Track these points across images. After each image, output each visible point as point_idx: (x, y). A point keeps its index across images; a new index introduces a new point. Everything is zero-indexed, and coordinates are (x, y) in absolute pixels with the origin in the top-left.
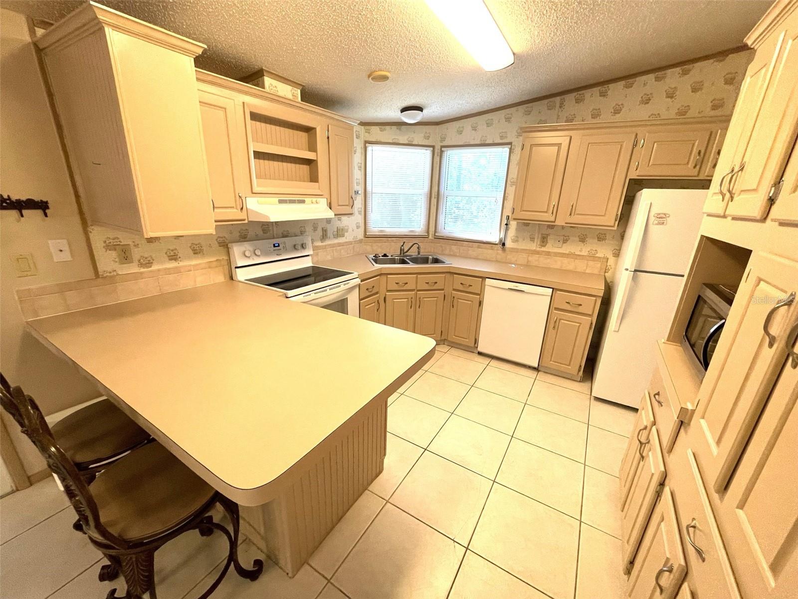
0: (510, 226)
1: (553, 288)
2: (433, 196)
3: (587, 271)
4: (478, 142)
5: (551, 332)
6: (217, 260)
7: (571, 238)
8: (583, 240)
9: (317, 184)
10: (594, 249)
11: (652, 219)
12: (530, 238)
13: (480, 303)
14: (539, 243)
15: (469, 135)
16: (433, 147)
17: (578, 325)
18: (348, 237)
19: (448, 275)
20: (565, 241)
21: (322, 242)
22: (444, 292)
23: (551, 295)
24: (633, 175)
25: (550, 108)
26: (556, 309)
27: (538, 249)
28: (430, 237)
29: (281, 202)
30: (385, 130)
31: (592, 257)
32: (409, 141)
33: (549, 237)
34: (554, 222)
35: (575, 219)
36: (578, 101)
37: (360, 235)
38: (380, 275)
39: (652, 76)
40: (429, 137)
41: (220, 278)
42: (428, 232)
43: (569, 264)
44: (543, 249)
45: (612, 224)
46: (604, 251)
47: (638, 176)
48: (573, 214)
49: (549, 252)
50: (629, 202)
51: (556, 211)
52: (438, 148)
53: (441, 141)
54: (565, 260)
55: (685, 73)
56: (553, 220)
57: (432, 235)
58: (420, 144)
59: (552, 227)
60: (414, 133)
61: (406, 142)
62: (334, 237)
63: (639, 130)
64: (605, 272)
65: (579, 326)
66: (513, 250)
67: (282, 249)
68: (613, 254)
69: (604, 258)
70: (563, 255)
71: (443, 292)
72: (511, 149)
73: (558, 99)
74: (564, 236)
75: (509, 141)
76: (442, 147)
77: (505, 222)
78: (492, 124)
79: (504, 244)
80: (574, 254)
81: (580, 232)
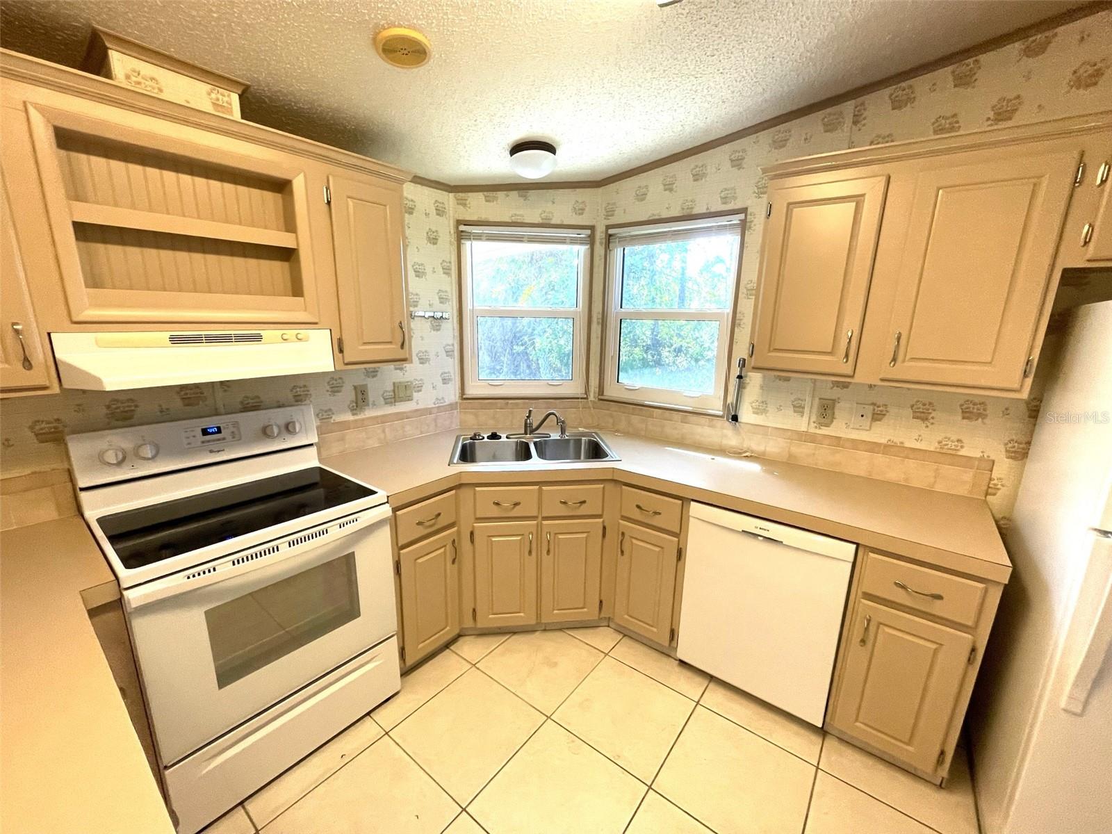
0: (747, 380)
1: (858, 545)
2: (595, 319)
3: (939, 488)
4: (677, 213)
5: (856, 656)
6: (33, 473)
7: (893, 410)
8: (923, 413)
9: (302, 299)
10: (954, 438)
12: (794, 406)
13: (680, 554)
14: (814, 418)
15: (658, 201)
16: (592, 228)
17: (934, 646)
18: (423, 400)
19: (609, 486)
20: (877, 416)
21: (353, 415)
22: (603, 522)
23: (852, 559)
24: (1075, 258)
25: (830, 128)
26: (868, 596)
27: (812, 430)
28: (591, 398)
29: (175, 340)
30: (495, 198)
31: (950, 456)
32: (542, 219)
33: (837, 405)
34: (852, 377)
35: (907, 370)
36: (897, 105)
37: (451, 394)
38: (459, 487)
40: (583, 209)
41: (46, 512)
42: (586, 388)
43: (889, 468)
44: (824, 431)
45: (1016, 386)
47: (1088, 261)
48: (900, 358)
49: (839, 438)
51: (853, 352)
53: (607, 217)
54: (880, 459)
56: (849, 371)
57: (594, 393)
58: (565, 223)
60: (554, 203)
61: (538, 220)
62: (386, 403)
63: (1090, 141)
64: (987, 494)
65: (936, 651)
66: (757, 429)
67: (229, 438)
68: (1007, 451)
69: (981, 459)
70: (873, 447)
71: (601, 520)
73: (849, 107)
74: (874, 404)
75: (738, 205)
76: (608, 227)
77: (736, 371)
78: (704, 175)
79: (735, 417)
80: (901, 447)
81: (916, 398)
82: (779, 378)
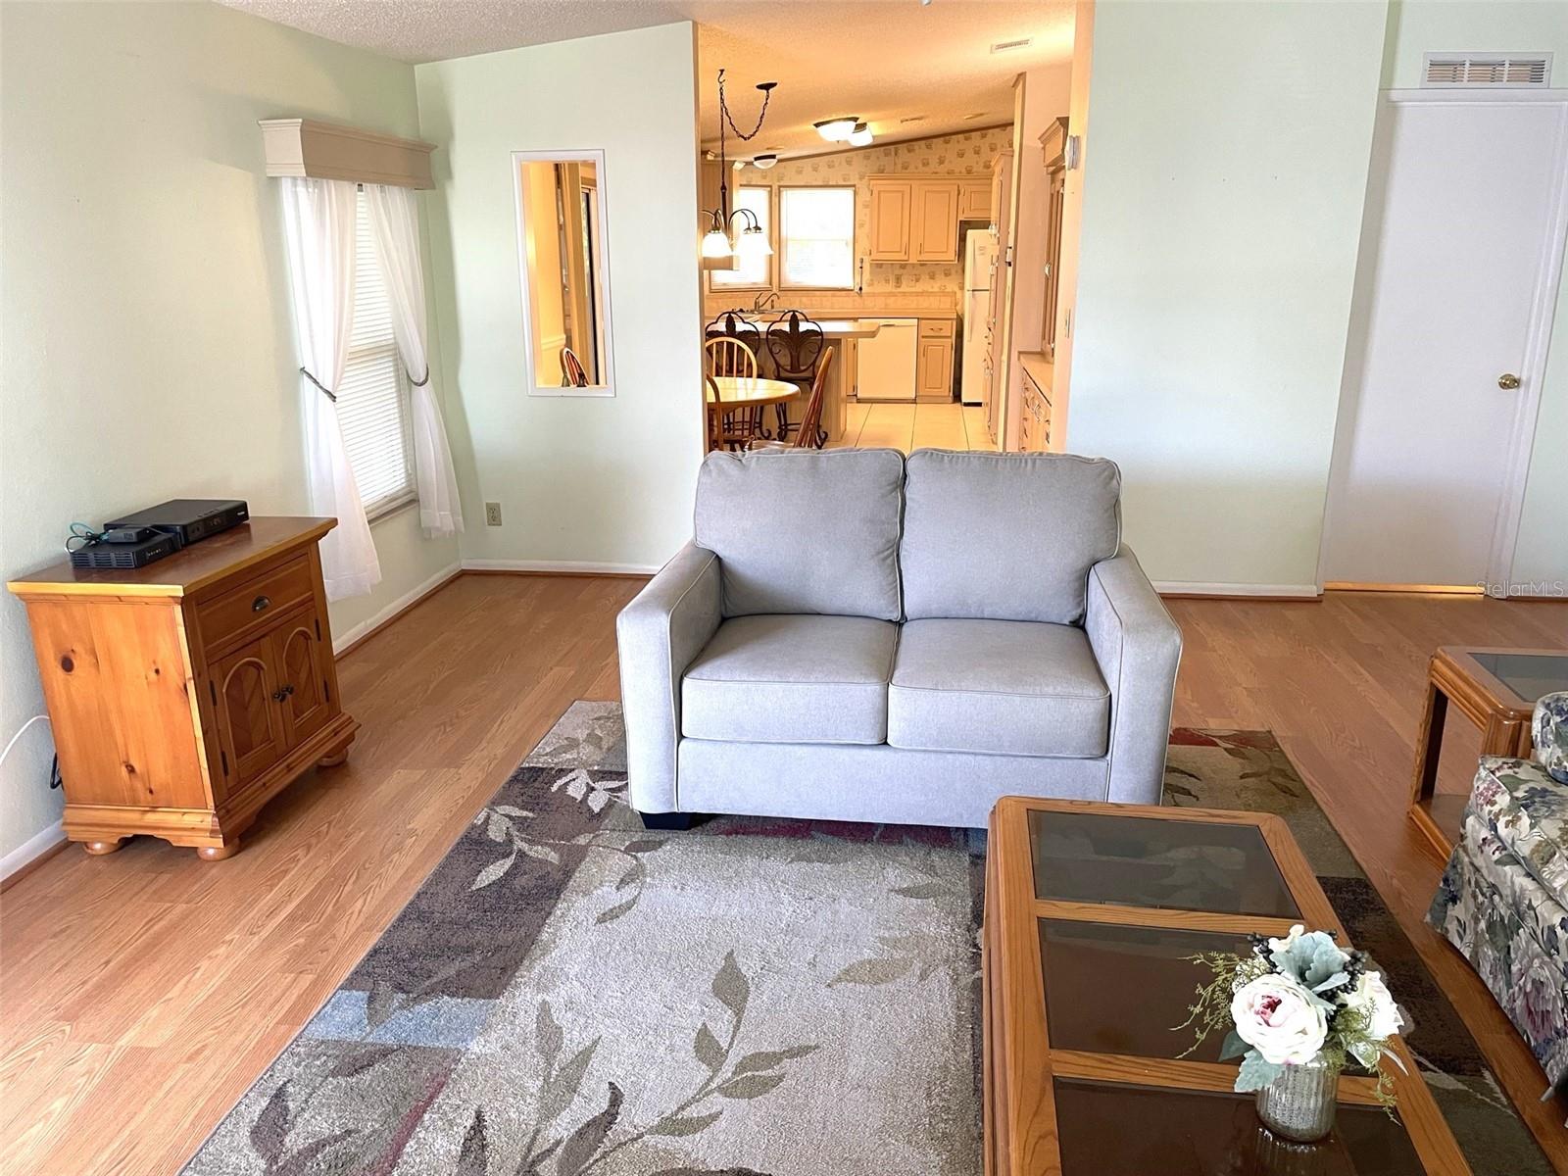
0: (864, 269)
1: (918, 318)
2: (774, 241)
3: (941, 305)
4: (821, 183)
5: (922, 360)
7: (923, 277)
8: (932, 277)
10: (943, 285)
11: (974, 251)
12: (885, 280)
14: (894, 284)
15: (808, 177)
16: (771, 186)
17: (942, 347)
20: (917, 281)
23: (917, 324)
24: (961, 218)
25: (886, 155)
26: (923, 337)
27: (894, 290)
28: (775, 289)
31: (944, 293)
33: (902, 277)
34: (907, 261)
35: (924, 256)
39: (961, 136)
42: (771, 284)
44: (899, 290)
45: (954, 259)
46: (952, 286)
47: (964, 220)
48: (922, 252)
49: (904, 292)
50: (963, 239)
51: (907, 251)
52: (775, 188)
53: (779, 181)
54: (921, 299)
56: (905, 259)
57: (778, 286)
59: (903, 267)
63: (960, 183)
64: (954, 304)
65: (943, 349)
66: (869, 295)
68: (958, 287)
69: (952, 292)
70: (918, 294)
72: (855, 191)
73: (892, 147)
74: (915, 274)
75: (852, 183)
76: (780, 187)
77: (858, 264)
78: (832, 166)
79: (861, 289)
80: (927, 292)
81: (928, 269)
82: (878, 265)
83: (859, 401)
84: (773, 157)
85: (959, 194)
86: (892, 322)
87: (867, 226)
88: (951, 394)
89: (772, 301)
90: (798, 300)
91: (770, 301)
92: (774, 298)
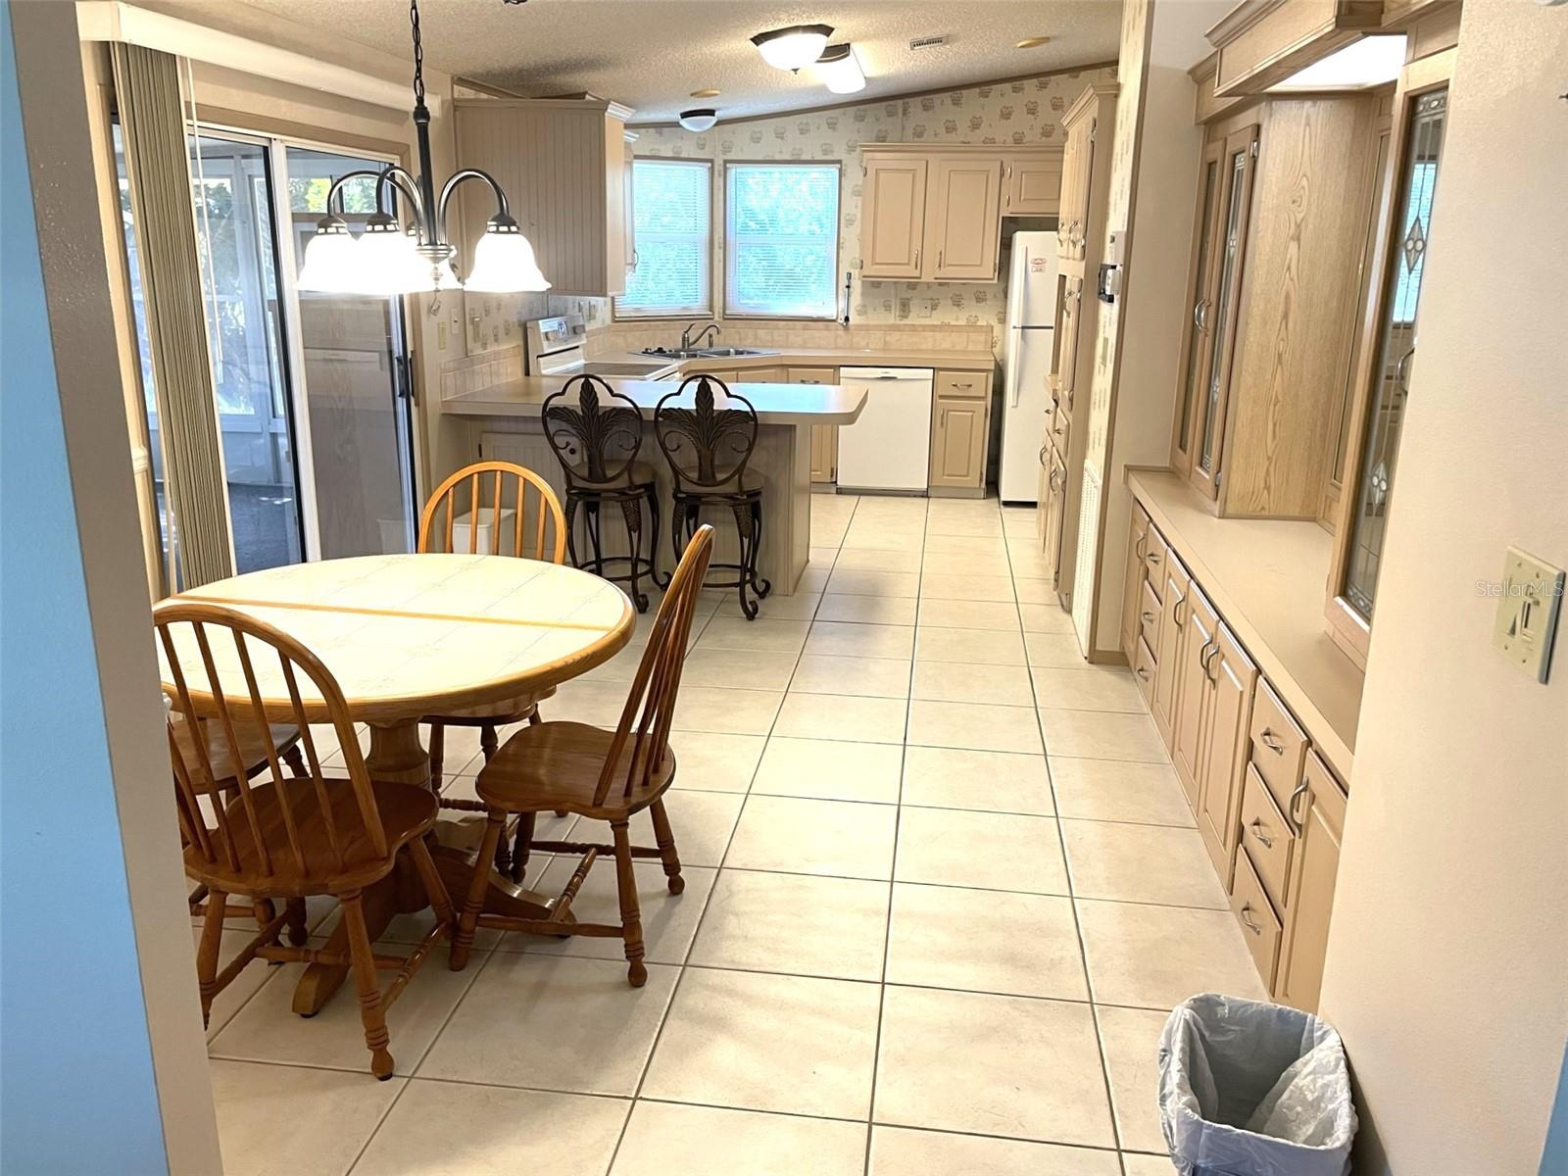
0: (852, 289)
1: (934, 368)
2: (716, 245)
3: (970, 348)
4: (788, 157)
5: (939, 432)
7: (942, 302)
8: (957, 303)
10: (974, 315)
11: (1030, 265)
12: (885, 306)
14: (898, 313)
15: (770, 147)
16: (711, 161)
17: (971, 414)
19: (779, 370)
20: (934, 308)
23: (931, 378)
24: (1004, 212)
25: (890, 114)
26: (941, 397)
27: (898, 322)
28: (716, 318)
31: (972, 327)
32: (674, 153)
33: (911, 302)
34: (918, 278)
35: (946, 272)
36: (926, 108)
37: (609, 321)
39: (1008, 86)
40: (705, 146)
42: (711, 308)
43: (945, 341)
44: (906, 321)
45: (991, 277)
46: (986, 317)
47: (1011, 213)
48: (942, 265)
49: (913, 325)
50: (1006, 245)
51: (920, 262)
52: (719, 163)
53: (724, 153)
54: (938, 335)
55: (1043, 86)
56: (917, 274)
57: (720, 313)
58: (692, 156)
59: (912, 286)
60: (682, 139)
61: (670, 155)
63: (1004, 157)
64: (992, 347)
65: (972, 416)
66: (860, 327)
68: (998, 319)
69: (987, 326)
70: (934, 328)
72: (840, 170)
73: (900, 102)
74: (931, 299)
75: (836, 158)
76: (726, 162)
78: (808, 131)
79: (847, 319)
80: (949, 325)
81: (953, 292)
82: (873, 285)
83: (840, 492)
84: (711, 113)
85: (1002, 175)
86: (892, 372)
87: (858, 223)
88: (983, 485)
89: (711, 336)
90: (751, 333)
91: (706, 335)
92: (713, 331)
